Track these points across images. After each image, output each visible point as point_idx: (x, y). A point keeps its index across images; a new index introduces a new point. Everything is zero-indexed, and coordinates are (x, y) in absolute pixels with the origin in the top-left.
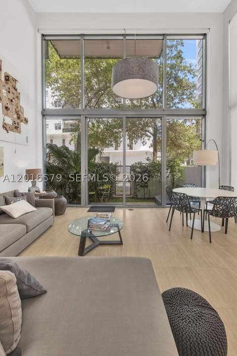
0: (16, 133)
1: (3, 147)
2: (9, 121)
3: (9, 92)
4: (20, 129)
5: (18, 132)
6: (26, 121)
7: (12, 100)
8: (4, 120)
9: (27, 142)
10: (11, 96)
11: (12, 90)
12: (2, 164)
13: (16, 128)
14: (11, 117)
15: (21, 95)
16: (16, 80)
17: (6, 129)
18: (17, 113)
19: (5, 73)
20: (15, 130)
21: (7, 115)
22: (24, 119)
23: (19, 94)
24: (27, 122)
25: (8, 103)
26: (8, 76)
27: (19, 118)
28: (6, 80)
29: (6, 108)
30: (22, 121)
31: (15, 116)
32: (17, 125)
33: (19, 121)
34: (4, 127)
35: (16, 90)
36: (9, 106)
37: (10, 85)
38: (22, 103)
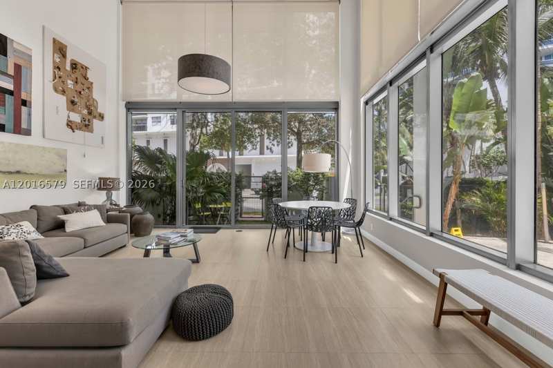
0: (86, 133)
1: (66, 150)
2: (76, 118)
3: (76, 82)
4: (92, 127)
5: (88, 131)
6: (101, 117)
7: (80, 93)
8: (69, 117)
9: (103, 143)
10: (79, 87)
11: (81, 79)
12: (65, 171)
13: (86, 126)
14: (80, 112)
15: (94, 85)
16: (86, 67)
17: (71, 128)
18: (88, 108)
19: (72, 60)
20: (84, 128)
21: (73, 110)
22: (97, 115)
23: (92, 83)
24: (103, 118)
25: (75, 96)
26: (75, 64)
27: (90, 113)
28: (73, 69)
29: (73, 102)
30: (95, 117)
31: (85, 112)
32: (87, 123)
33: (90, 117)
34: (68, 125)
35: (87, 79)
36: (76, 100)
37: (78, 74)
38: (96, 95)
